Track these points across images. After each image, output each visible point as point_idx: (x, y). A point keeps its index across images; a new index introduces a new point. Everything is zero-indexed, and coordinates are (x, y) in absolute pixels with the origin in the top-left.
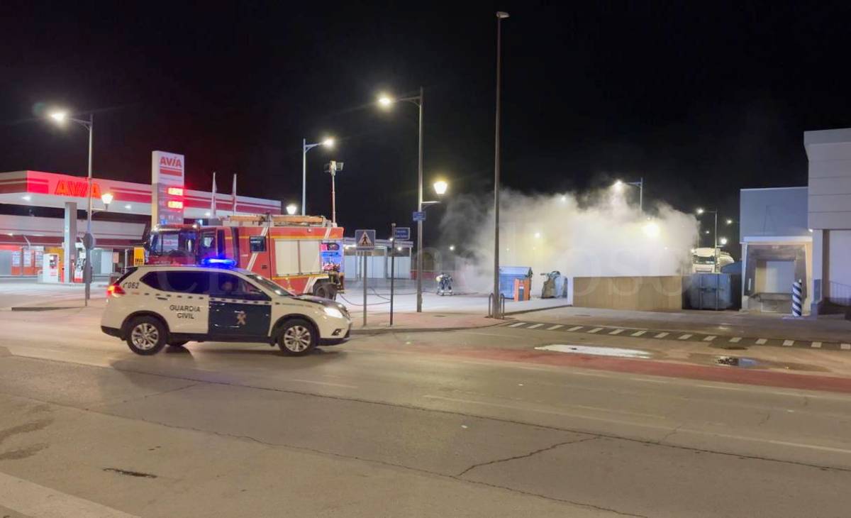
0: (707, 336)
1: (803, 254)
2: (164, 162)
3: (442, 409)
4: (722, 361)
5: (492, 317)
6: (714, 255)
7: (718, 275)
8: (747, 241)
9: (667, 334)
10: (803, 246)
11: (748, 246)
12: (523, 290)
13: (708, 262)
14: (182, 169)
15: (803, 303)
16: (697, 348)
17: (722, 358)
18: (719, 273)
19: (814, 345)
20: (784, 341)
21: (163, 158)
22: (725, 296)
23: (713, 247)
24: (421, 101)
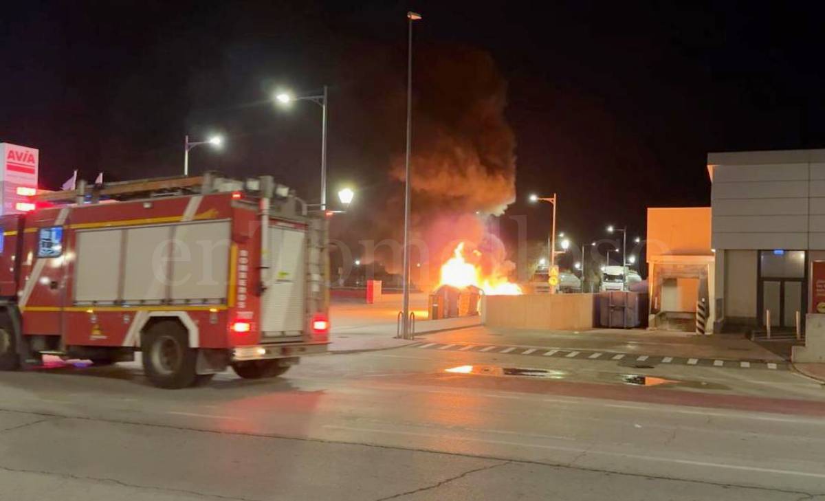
0: (615, 354)
1: (705, 273)
2: (13, 157)
3: (343, 440)
4: (630, 380)
5: (399, 337)
6: (623, 273)
7: (627, 293)
8: (651, 260)
9: (578, 353)
10: (706, 266)
11: (655, 265)
12: (437, 307)
13: (617, 280)
14: (36, 165)
15: (706, 321)
16: (605, 366)
17: (630, 377)
18: (628, 291)
19: (717, 363)
20: (688, 359)
21: (11, 152)
22: (634, 316)
23: (622, 265)
24: (325, 101)
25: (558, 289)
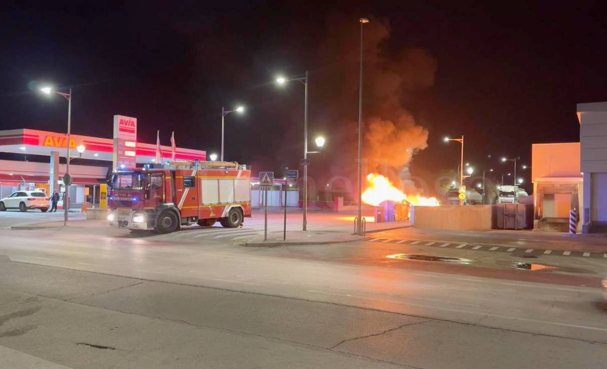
0: (509, 248)
1: (576, 190)
2: (122, 123)
3: (321, 300)
4: (520, 266)
5: (355, 234)
6: (514, 190)
7: (517, 205)
8: (536, 181)
9: (481, 246)
10: (577, 184)
11: (538, 184)
12: (380, 215)
13: (510, 196)
14: (135, 128)
15: (577, 225)
16: (501, 256)
17: (520, 264)
18: (518, 203)
19: (585, 254)
20: (563, 251)
21: (122, 120)
22: (522, 221)
23: (513, 185)
24: (307, 81)
25: (466, 202)
